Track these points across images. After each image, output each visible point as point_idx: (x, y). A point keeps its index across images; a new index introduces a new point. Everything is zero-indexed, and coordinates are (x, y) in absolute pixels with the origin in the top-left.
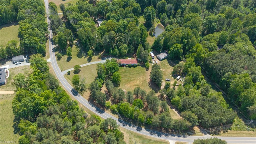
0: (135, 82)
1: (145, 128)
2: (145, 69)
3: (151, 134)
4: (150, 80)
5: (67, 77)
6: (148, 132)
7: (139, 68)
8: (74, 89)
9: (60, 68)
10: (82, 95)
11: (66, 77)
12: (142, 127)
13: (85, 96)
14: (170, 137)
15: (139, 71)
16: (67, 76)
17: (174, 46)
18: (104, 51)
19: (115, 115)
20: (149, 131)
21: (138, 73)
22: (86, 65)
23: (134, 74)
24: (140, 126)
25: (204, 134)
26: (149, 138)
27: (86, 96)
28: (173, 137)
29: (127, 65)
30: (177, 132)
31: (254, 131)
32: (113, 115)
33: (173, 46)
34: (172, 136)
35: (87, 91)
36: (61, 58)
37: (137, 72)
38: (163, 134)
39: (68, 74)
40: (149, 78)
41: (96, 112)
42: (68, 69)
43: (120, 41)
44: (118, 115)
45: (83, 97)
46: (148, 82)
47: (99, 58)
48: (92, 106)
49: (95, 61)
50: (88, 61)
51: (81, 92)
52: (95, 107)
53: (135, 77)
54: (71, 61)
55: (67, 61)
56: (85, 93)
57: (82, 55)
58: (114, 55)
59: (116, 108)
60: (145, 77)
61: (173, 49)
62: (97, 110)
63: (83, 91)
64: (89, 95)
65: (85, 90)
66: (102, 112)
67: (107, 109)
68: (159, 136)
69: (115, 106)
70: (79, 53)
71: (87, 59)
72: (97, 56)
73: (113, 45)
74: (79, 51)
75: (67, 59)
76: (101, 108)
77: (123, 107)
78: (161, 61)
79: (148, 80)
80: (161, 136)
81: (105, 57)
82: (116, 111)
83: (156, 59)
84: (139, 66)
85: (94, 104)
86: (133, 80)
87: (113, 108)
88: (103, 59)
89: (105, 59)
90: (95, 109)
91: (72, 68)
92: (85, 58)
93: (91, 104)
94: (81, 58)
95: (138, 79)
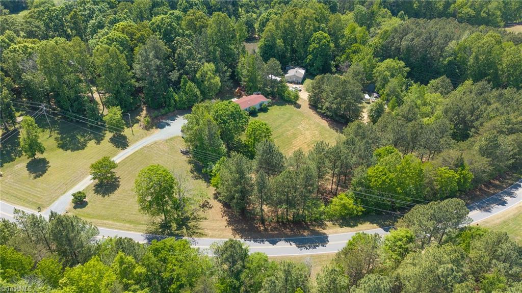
2: (289, 108)
3: (488, 211)
4: (327, 121)
7: (275, 111)
10: (202, 235)
13: (216, 232)
14: (517, 192)
15: (284, 114)
17: (315, 39)
21: (288, 119)
23: (281, 125)
27: (214, 230)
30: (508, 177)
33: (312, 39)
34: (516, 188)
35: (202, 216)
37: (281, 118)
38: (500, 196)
39: (75, 208)
40: (321, 119)
41: (304, 250)
42: (64, 193)
43: (188, 58)
44: (365, 221)
45: (212, 237)
46: (328, 127)
47: (148, 128)
48: (273, 243)
49: (143, 138)
50: (117, 146)
51: (188, 228)
52: (286, 241)
53: (290, 128)
54: (49, 169)
55: (33, 176)
56: (203, 224)
57: (82, 140)
58: (186, 106)
59: (352, 201)
60: (310, 120)
61: (317, 46)
62: (301, 243)
63: (191, 224)
64: (225, 223)
65: (195, 218)
66: (323, 240)
67: (322, 225)
68: (504, 203)
69: (344, 199)
70: (61, 140)
71: (110, 144)
72: (136, 125)
73: (174, 75)
74: (59, 136)
75: (28, 170)
76: (305, 234)
77: (385, 174)
78: (302, 83)
79: (324, 123)
80: (506, 203)
81: (164, 121)
82: (359, 209)
83: (288, 84)
84: (273, 107)
85: (273, 236)
86: (295, 136)
87: (344, 206)
88: (161, 126)
89: (168, 125)
90: (294, 245)
91: (83, 178)
92: (98, 143)
93: (263, 241)
94: (83, 146)
95: (302, 129)
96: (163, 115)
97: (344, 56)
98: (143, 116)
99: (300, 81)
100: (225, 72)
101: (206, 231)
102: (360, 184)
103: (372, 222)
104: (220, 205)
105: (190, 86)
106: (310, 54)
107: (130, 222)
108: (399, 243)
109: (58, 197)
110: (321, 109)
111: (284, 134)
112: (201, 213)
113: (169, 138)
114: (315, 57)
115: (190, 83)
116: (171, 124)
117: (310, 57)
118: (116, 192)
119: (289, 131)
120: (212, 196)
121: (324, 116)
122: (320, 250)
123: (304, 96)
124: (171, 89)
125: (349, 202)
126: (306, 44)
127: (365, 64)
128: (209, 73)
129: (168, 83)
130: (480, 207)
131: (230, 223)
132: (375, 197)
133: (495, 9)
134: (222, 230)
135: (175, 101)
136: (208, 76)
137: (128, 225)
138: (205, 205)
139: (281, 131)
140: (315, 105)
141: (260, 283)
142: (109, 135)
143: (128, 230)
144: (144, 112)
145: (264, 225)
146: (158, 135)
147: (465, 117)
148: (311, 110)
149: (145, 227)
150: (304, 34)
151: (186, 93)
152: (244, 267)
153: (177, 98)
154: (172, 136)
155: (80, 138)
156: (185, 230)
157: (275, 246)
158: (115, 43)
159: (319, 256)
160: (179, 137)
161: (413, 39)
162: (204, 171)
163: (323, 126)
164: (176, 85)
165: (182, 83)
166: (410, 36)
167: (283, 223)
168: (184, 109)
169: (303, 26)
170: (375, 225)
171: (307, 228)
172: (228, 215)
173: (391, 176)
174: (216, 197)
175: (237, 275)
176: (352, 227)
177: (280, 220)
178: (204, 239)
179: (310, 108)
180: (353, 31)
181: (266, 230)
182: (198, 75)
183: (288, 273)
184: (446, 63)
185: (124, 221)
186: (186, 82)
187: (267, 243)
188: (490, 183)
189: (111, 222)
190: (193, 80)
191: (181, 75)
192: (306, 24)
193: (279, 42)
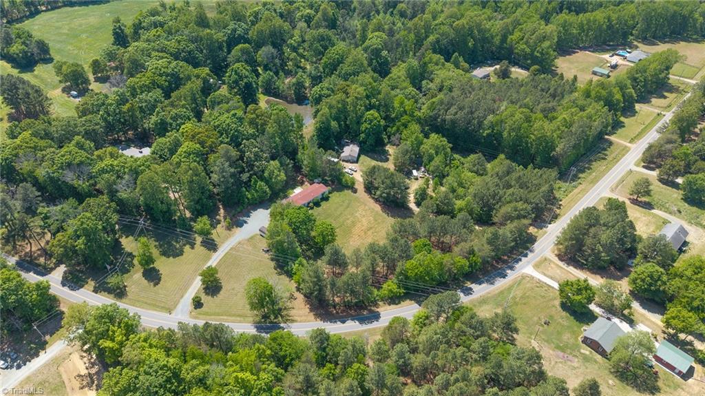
0: (359, 225)
1: (472, 283)
2: (348, 192)
3: (492, 284)
4: (380, 205)
5: (204, 314)
6: (484, 285)
7: (336, 198)
8: (258, 323)
9: (156, 310)
10: (293, 321)
11: (201, 316)
12: (466, 285)
13: (303, 318)
14: (517, 266)
15: (343, 202)
16: (200, 314)
17: (366, 119)
18: (221, 206)
19: (402, 303)
20: (483, 283)
21: (348, 207)
22: (218, 260)
23: (341, 213)
24: (463, 286)
25: (545, 229)
26: (497, 292)
27: (301, 316)
28: (520, 263)
29: (309, 203)
30: (515, 252)
31: (581, 184)
32: (399, 305)
33: (364, 119)
34: (517, 262)
35: (291, 306)
36: (125, 286)
37: (342, 205)
38: (504, 270)
39: (195, 308)
40: (375, 204)
41: (364, 325)
42: (182, 297)
43: (256, 160)
44: (406, 299)
45: (300, 322)
46: (381, 212)
47: (229, 228)
48: (343, 322)
49: (227, 239)
50: (209, 250)
51: (282, 317)
52: (352, 320)
53: (349, 217)
54: (162, 276)
55: (152, 284)
56: (292, 312)
57: (178, 246)
58: (257, 202)
59: (395, 287)
60: (366, 205)
61: (369, 126)
62: (362, 320)
63: (284, 313)
64: (308, 310)
65: (285, 309)
66: (376, 317)
67: (376, 305)
68: (504, 276)
69: (391, 285)
70: (161, 247)
71: (202, 248)
72: (219, 226)
73: (245, 177)
74: (157, 243)
75: (146, 279)
76: (365, 313)
77: (417, 268)
78: (357, 162)
79: (378, 208)
80: (507, 276)
81: (241, 218)
82: (401, 291)
83: (345, 164)
84: (333, 194)
85: (342, 317)
86: (354, 224)
87: (391, 291)
88: (240, 225)
89: (246, 222)
90: (357, 323)
91: (192, 283)
92: (193, 248)
93: (336, 322)
94: (181, 253)
95: (359, 216)
96: (239, 213)
97: (395, 128)
98: (222, 215)
99: (356, 160)
100: (289, 164)
101: (296, 318)
102: (401, 273)
103: (411, 300)
104: (302, 296)
105: (260, 186)
106: (362, 133)
107: (239, 316)
108: (421, 320)
109: (179, 301)
110: (375, 195)
111: (345, 224)
112: (289, 304)
113: (249, 237)
114: (368, 135)
115: (259, 183)
116: (248, 221)
117: (363, 135)
118: (221, 292)
119: (348, 219)
120: (294, 290)
121: (377, 200)
122: (375, 325)
123: (359, 177)
124: (244, 189)
125: (394, 288)
126: (359, 123)
127: (412, 142)
128: (275, 171)
129: (241, 184)
130: (488, 281)
131: (311, 310)
132: (411, 284)
133: (548, 48)
134: (307, 316)
135: (248, 199)
136: (275, 174)
137: (239, 319)
138: (292, 297)
139: (341, 220)
140: (369, 188)
141: (339, 353)
142: (199, 239)
143: (240, 322)
144: (222, 211)
145: (336, 310)
146: (240, 234)
147: (489, 201)
148: (366, 194)
149: (251, 319)
150: (356, 114)
151: (257, 191)
152: (328, 344)
153: (249, 196)
154: (251, 235)
155: (175, 244)
156: (280, 319)
157: (344, 325)
158: (192, 156)
159: (374, 329)
160: (257, 235)
161: (456, 113)
162: (286, 268)
163: (377, 212)
164: (247, 184)
165: (252, 182)
166: (453, 110)
167: (348, 306)
168: (256, 204)
169: (355, 107)
170: (413, 302)
171: (366, 308)
172: (308, 304)
173: (421, 269)
174: (298, 289)
175: (324, 349)
176: (397, 304)
177: (347, 304)
178: (295, 324)
179: (365, 192)
180: (402, 103)
181: (337, 313)
182: (266, 174)
183: (354, 346)
184: (485, 135)
185: (234, 315)
186: (256, 181)
187: (339, 323)
188: (500, 259)
189: (225, 317)
190: (262, 178)
191: (251, 175)
192: (357, 104)
193: (334, 124)
